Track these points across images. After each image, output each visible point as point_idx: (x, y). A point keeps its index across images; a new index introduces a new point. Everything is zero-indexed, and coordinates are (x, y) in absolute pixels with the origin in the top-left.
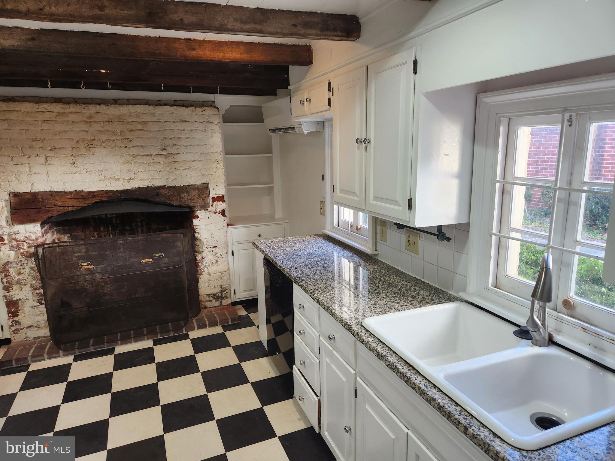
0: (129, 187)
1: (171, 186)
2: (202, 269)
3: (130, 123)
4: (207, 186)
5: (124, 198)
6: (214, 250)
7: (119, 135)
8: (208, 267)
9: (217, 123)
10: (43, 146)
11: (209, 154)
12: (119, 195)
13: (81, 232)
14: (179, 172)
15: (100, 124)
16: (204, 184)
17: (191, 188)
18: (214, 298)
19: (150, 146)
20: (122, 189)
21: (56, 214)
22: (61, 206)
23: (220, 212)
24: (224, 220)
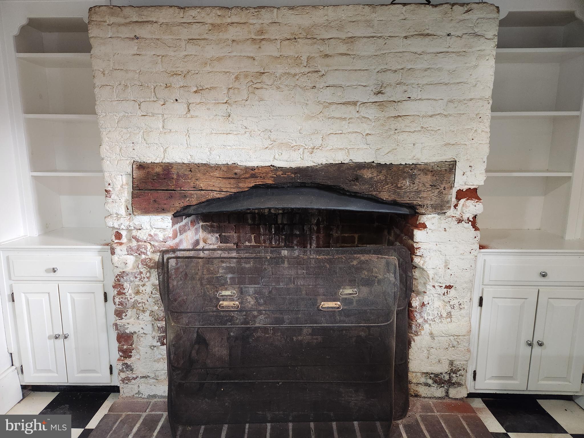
0: (310, 162)
1: (384, 163)
2: (420, 325)
3: (326, 42)
4: (452, 166)
5: (300, 182)
6: (447, 293)
7: (305, 65)
8: (431, 322)
9: (492, 37)
10: (185, 84)
11: (465, 102)
12: (293, 175)
13: (234, 232)
14: (401, 137)
15: (275, 44)
16: (447, 163)
17: (420, 170)
18: (435, 382)
19: (355, 87)
20: (299, 166)
21: (194, 203)
22: (204, 189)
23: (470, 221)
24: (475, 237)
